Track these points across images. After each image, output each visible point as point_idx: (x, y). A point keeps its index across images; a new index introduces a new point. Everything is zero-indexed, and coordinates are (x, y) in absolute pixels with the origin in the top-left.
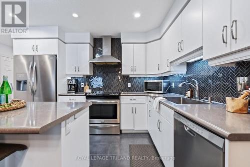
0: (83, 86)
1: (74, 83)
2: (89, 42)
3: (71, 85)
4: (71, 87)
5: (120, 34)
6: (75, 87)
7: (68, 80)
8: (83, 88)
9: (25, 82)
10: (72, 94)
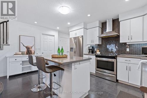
0: (96, 50)
1: (91, 48)
2: (98, 26)
3: (90, 49)
4: (90, 51)
5: (119, 15)
6: (92, 51)
7: (89, 47)
8: (96, 51)
9: (73, 48)
10: (90, 54)
